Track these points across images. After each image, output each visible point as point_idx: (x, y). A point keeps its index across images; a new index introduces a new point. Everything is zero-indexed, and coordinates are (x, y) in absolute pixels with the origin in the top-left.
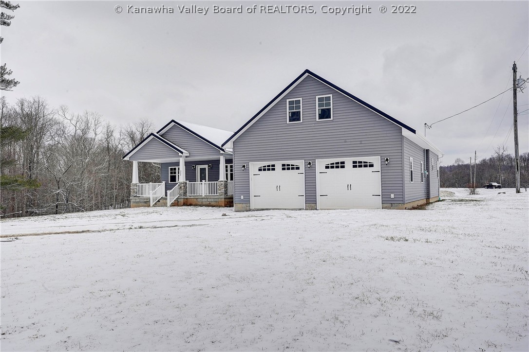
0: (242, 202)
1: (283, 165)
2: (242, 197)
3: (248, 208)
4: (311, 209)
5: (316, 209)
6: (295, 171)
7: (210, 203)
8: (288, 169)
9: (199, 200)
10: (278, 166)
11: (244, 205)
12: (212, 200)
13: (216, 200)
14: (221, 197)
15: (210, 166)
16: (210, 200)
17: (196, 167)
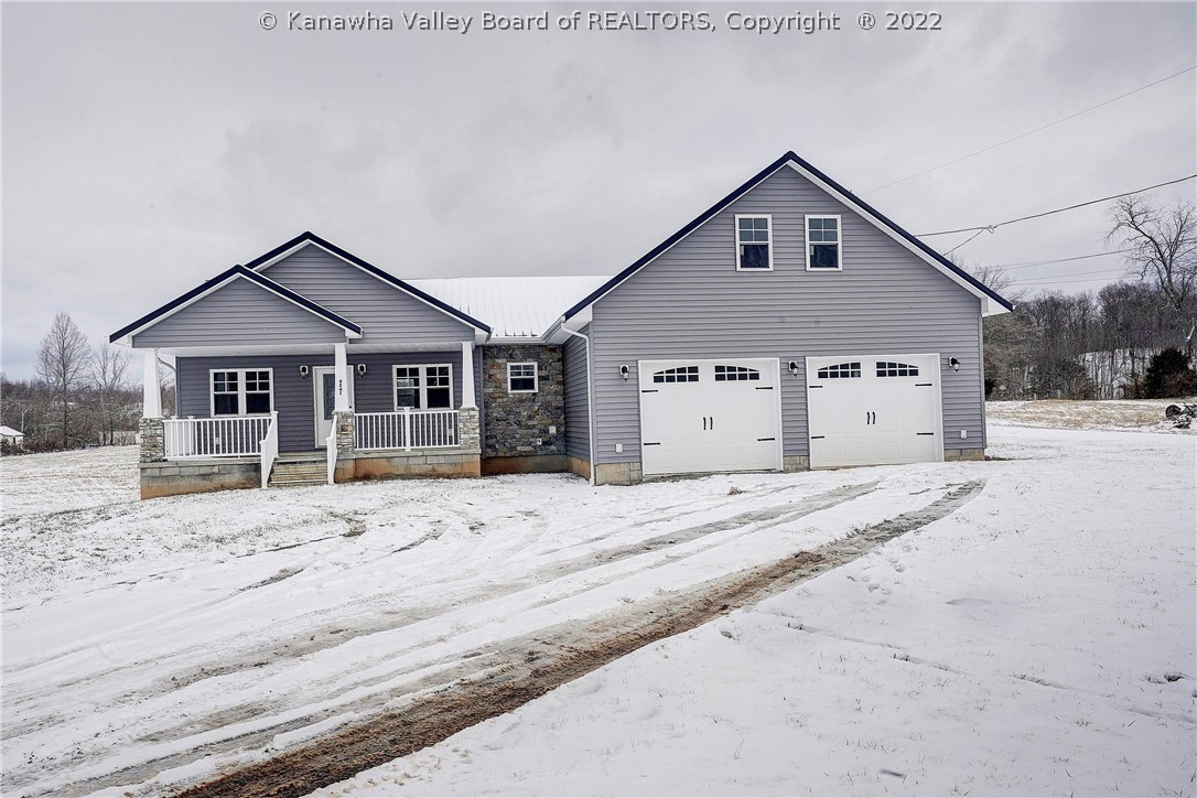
0: (616, 459)
2: (619, 448)
3: (635, 475)
4: (797, 470)
5: (809, 469)
6: (748, 382)
7: (434, 470)
8: (731, 377)
9: (393, 461)
10: (707, 370)
11: (624, 468)
12: (442, 460)
13: (454, 459)
14: (472, 451)
15: (362, 368)
16: (435, 460)
17: (311, 371)
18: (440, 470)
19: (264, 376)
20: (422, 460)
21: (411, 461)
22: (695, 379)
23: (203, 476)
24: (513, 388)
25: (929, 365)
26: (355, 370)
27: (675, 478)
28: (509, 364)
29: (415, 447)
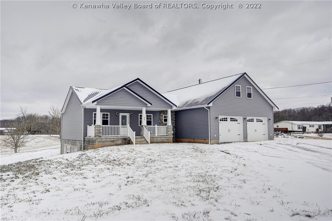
0: (215, 138)
1: (231, 119)
2: (215, 136)
3: (218, 142)
4: (245, 142)
5: (247, 142)
6: (236, 122)
7: (163, 141)
8: (233, 121)
9: (154, 138)
10: (229, 119)
11: (216, 140)
12: (164, 138)
13: (167, 138)
14: (171, 136)
15: (132, 114)
16: (163, 138)
17: (119, 115)
18: (164, 141)
19: (107, 115)
20: (160, 138)
21: (158, 139)
22: (227, 120)
23: (112, 141)
24: (164, 121)
25: (265, 120)
26: (130, 114)
27: (225, 143)
28: (164, 115)
29: (151, 135)
